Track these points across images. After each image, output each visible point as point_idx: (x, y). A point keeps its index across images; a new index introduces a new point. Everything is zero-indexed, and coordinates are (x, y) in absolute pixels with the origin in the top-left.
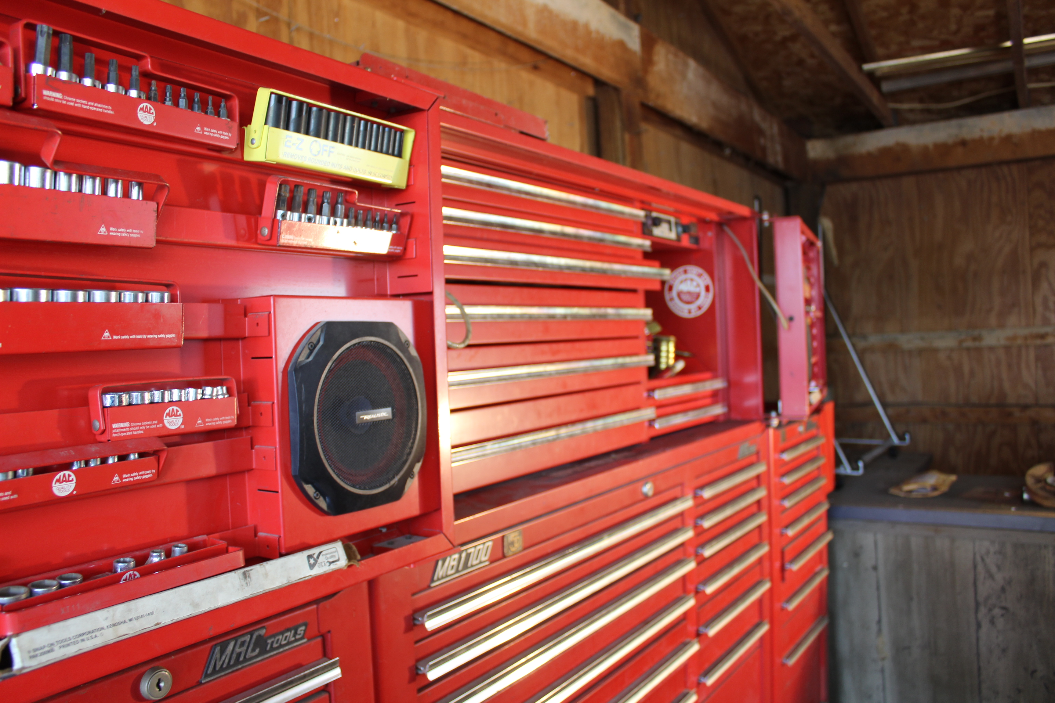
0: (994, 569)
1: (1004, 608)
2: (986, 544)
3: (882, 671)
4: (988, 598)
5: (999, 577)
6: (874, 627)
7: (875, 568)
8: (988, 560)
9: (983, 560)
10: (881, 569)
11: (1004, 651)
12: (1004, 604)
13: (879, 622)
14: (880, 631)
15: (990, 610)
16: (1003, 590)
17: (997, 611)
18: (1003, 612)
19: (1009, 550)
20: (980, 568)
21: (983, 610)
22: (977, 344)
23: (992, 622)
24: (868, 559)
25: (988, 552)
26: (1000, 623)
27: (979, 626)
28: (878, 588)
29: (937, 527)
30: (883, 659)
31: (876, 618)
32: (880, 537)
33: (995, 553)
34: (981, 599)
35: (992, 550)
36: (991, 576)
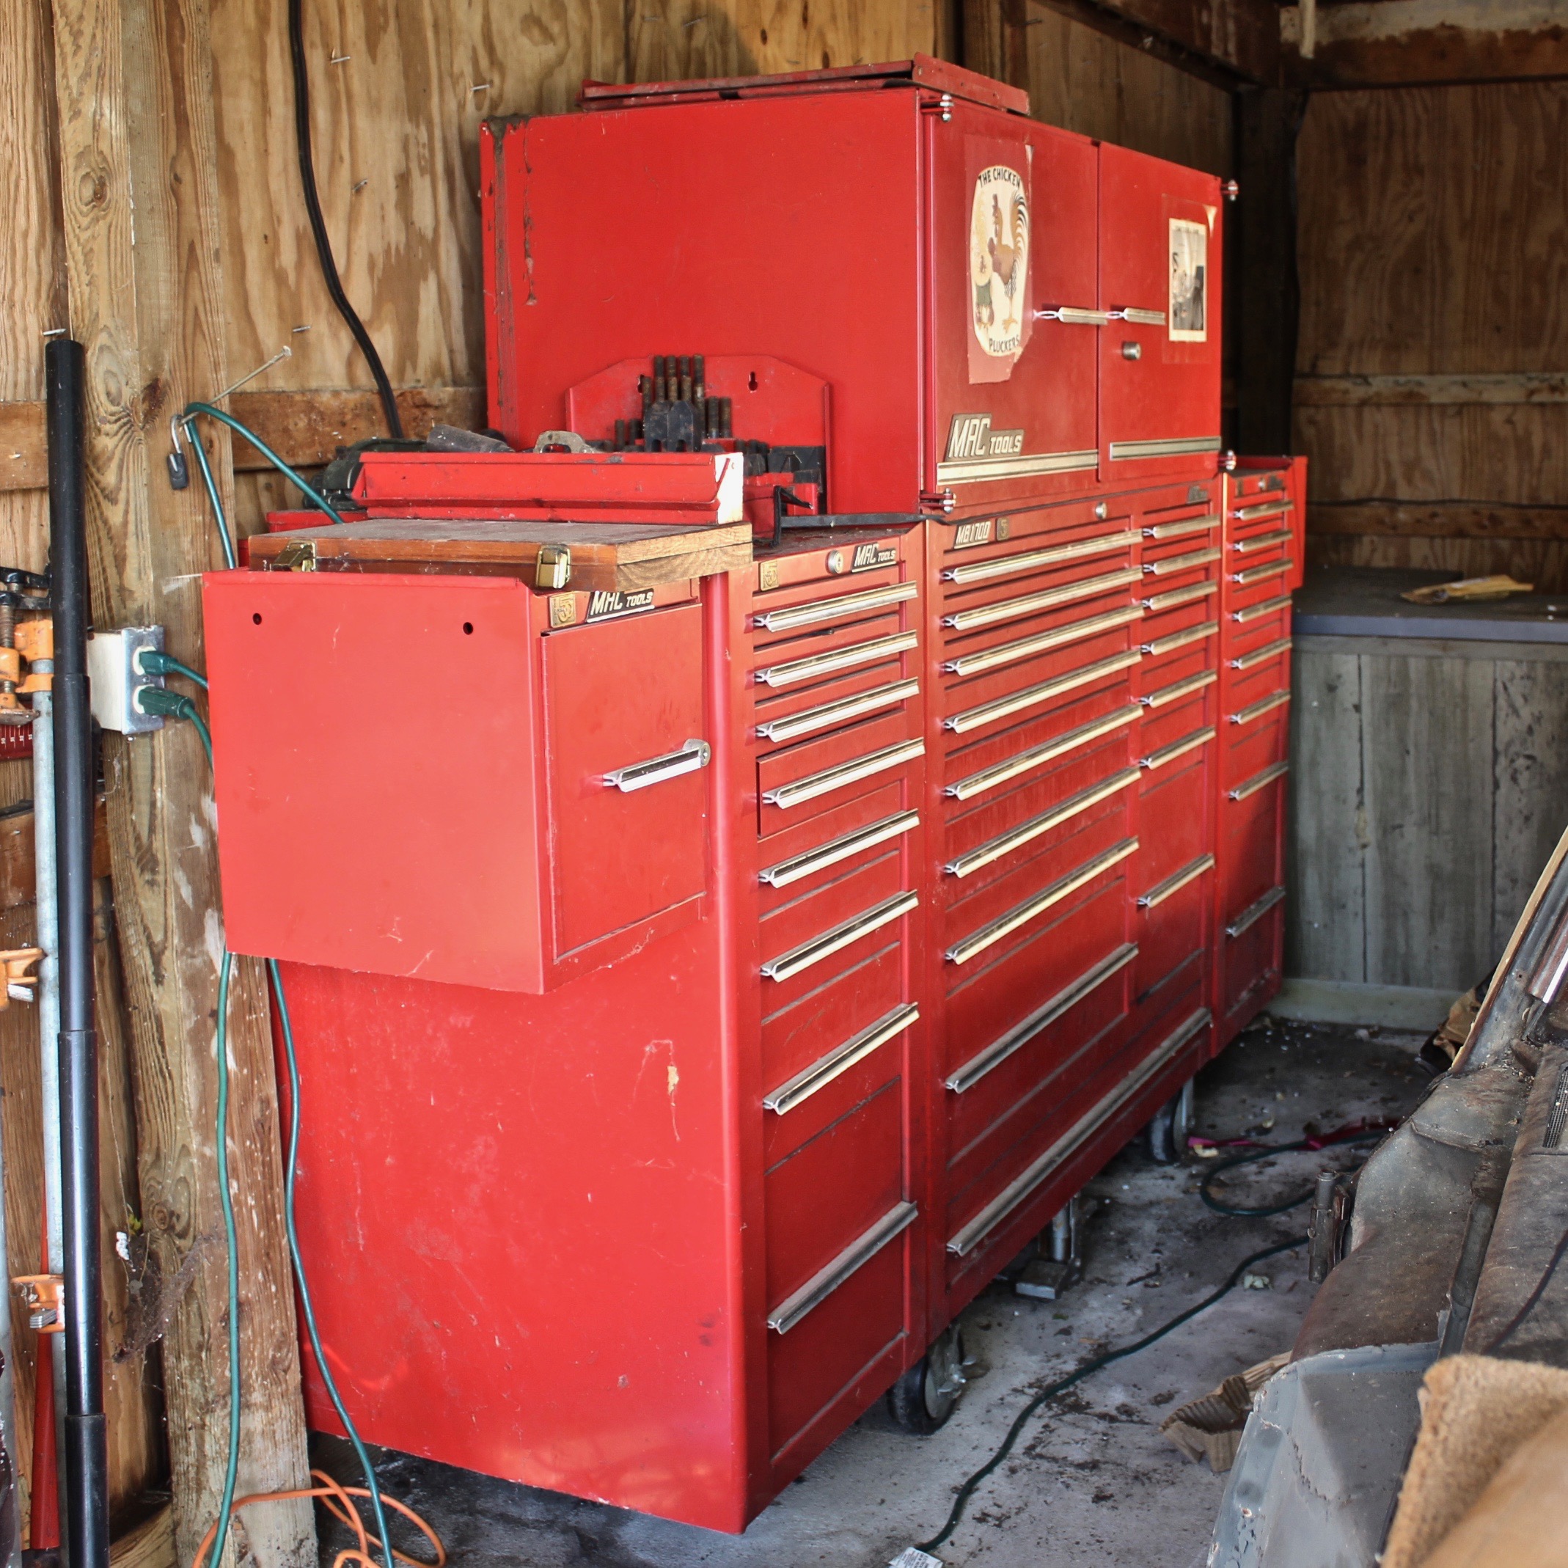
0: (1519, 702)
1: (1529, 757)
2: (1511, 665)
3: (1363, 865)
4: (1509, 744)
5: (1526, 712)
6: (1353, 798)
7: (1357, 708)
8: (1512, 689)
9: (1505, 688)
10: (1366, 709)
11: (1527, 819)
12: (1527, 753)
13: (1360, 791)
14: (1361, 804)
15: (1512, 761)
16: (1530, 730)
17: (1521, 762)
18: (1529, 762)
19: (1540, 671)
20: (1502, 701)
21: (1503, 761)
22: (1557, 397)
23: (1514, 779)
24: (1348, 694)
25: (1512, 679)
26: (1524, 778)
27: (1496, 785)
28: (1361, 739)
29: (1445, 642)
30: (1364, 846)
31: (1357, 784)
32: (1365, 659)
33: (1522, 678)
34: (1500, 747)
35: (1518, 673)
36: (1516, 712)
